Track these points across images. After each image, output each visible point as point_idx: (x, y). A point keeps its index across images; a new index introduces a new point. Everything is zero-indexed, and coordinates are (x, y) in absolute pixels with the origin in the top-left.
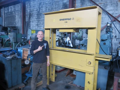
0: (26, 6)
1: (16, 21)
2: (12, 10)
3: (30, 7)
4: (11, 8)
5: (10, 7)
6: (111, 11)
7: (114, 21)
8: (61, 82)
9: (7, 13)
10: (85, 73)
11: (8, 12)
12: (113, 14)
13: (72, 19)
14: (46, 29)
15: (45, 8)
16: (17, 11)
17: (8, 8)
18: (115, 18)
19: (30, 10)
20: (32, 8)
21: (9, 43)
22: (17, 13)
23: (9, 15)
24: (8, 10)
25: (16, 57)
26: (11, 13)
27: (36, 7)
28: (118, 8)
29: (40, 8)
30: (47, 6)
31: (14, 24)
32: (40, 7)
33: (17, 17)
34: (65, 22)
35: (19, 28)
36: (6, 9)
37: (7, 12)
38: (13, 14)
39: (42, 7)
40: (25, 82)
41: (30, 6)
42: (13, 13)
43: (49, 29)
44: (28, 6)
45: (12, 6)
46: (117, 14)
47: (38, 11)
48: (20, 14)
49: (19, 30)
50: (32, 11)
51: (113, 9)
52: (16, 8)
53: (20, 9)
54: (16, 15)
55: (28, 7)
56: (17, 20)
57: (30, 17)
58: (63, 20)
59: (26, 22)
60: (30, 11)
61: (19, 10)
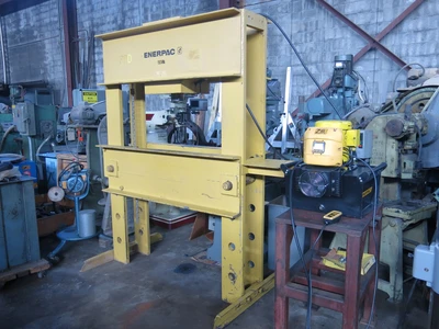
0: (79, 5)
1: (47, 62)
2: (32, 24)
3: (92, 10)
4: (27, 17)
5: (22, 13)
6: (361, 16)
7: (371, 50)
8: (172, 255)
9: (13, 37)
10: (220, 217)
11: (19, 31)
12: (367, 25)
13: (176, 52)
14: (110, 87)
15: (142, 10)
16: (47, 25)
17: (18, 15)
18: (374, 41)
19: (92, 19)
20: (97, 15)
21: (18, 141)
22: (47, 35)
23: (22, 40)
24: (17, 22)
25: (15, 177)
26: (29, 33)
27: (110, 11)
28: (382, 5)
29: (124, 14)
30: (148, 5)
31: (42, 72)
32: (126, 8)
33: (48, 47)
34: (159, 62)
35: (57, 88)
36: (9, 19)
37: (14, 30)
38: (36, 37)
39: (132, 9)
40: (52, 255)
41: (90, 8)
42: (36, 33)
43: (119, 86)
44: (83, 5)
45: (29, 10)
46: (380, 24)
47: (119, 22)
48: (58, 39)
49: (57, 93)
50: (98, 25)
51: (367, 8)
52: (44, 15)
53: (56, 19)
54: (46, 41)
55: (85, 11)
56: (50, 59)
57: (94, 47)
58: (153, 54)
59: (79, 63)
60: (93, 25)
61: (56, 22)
